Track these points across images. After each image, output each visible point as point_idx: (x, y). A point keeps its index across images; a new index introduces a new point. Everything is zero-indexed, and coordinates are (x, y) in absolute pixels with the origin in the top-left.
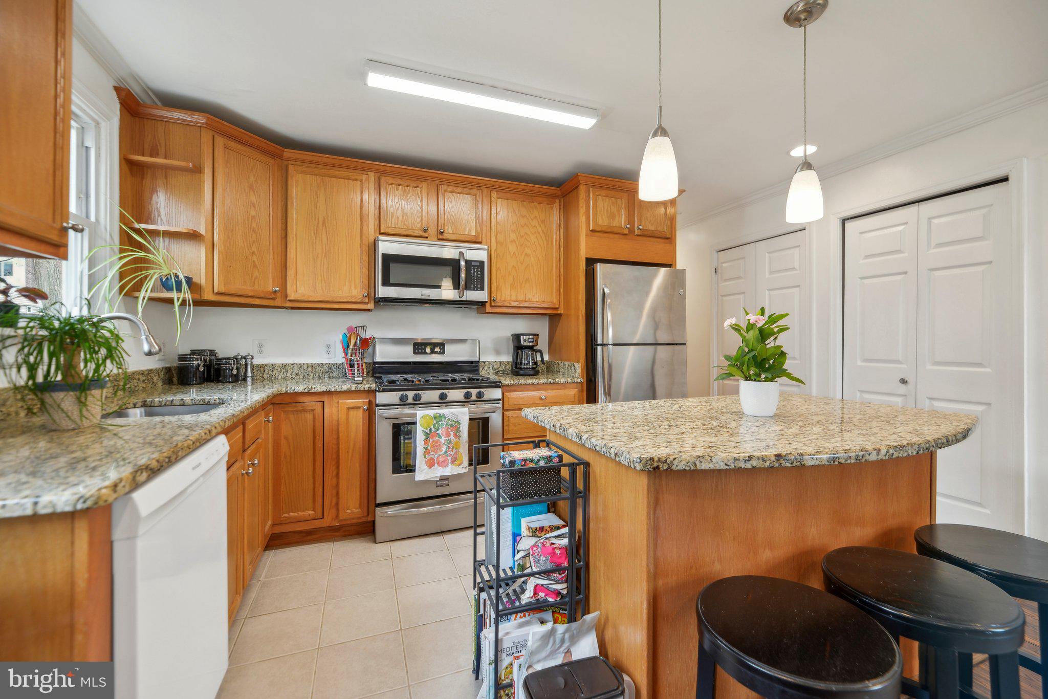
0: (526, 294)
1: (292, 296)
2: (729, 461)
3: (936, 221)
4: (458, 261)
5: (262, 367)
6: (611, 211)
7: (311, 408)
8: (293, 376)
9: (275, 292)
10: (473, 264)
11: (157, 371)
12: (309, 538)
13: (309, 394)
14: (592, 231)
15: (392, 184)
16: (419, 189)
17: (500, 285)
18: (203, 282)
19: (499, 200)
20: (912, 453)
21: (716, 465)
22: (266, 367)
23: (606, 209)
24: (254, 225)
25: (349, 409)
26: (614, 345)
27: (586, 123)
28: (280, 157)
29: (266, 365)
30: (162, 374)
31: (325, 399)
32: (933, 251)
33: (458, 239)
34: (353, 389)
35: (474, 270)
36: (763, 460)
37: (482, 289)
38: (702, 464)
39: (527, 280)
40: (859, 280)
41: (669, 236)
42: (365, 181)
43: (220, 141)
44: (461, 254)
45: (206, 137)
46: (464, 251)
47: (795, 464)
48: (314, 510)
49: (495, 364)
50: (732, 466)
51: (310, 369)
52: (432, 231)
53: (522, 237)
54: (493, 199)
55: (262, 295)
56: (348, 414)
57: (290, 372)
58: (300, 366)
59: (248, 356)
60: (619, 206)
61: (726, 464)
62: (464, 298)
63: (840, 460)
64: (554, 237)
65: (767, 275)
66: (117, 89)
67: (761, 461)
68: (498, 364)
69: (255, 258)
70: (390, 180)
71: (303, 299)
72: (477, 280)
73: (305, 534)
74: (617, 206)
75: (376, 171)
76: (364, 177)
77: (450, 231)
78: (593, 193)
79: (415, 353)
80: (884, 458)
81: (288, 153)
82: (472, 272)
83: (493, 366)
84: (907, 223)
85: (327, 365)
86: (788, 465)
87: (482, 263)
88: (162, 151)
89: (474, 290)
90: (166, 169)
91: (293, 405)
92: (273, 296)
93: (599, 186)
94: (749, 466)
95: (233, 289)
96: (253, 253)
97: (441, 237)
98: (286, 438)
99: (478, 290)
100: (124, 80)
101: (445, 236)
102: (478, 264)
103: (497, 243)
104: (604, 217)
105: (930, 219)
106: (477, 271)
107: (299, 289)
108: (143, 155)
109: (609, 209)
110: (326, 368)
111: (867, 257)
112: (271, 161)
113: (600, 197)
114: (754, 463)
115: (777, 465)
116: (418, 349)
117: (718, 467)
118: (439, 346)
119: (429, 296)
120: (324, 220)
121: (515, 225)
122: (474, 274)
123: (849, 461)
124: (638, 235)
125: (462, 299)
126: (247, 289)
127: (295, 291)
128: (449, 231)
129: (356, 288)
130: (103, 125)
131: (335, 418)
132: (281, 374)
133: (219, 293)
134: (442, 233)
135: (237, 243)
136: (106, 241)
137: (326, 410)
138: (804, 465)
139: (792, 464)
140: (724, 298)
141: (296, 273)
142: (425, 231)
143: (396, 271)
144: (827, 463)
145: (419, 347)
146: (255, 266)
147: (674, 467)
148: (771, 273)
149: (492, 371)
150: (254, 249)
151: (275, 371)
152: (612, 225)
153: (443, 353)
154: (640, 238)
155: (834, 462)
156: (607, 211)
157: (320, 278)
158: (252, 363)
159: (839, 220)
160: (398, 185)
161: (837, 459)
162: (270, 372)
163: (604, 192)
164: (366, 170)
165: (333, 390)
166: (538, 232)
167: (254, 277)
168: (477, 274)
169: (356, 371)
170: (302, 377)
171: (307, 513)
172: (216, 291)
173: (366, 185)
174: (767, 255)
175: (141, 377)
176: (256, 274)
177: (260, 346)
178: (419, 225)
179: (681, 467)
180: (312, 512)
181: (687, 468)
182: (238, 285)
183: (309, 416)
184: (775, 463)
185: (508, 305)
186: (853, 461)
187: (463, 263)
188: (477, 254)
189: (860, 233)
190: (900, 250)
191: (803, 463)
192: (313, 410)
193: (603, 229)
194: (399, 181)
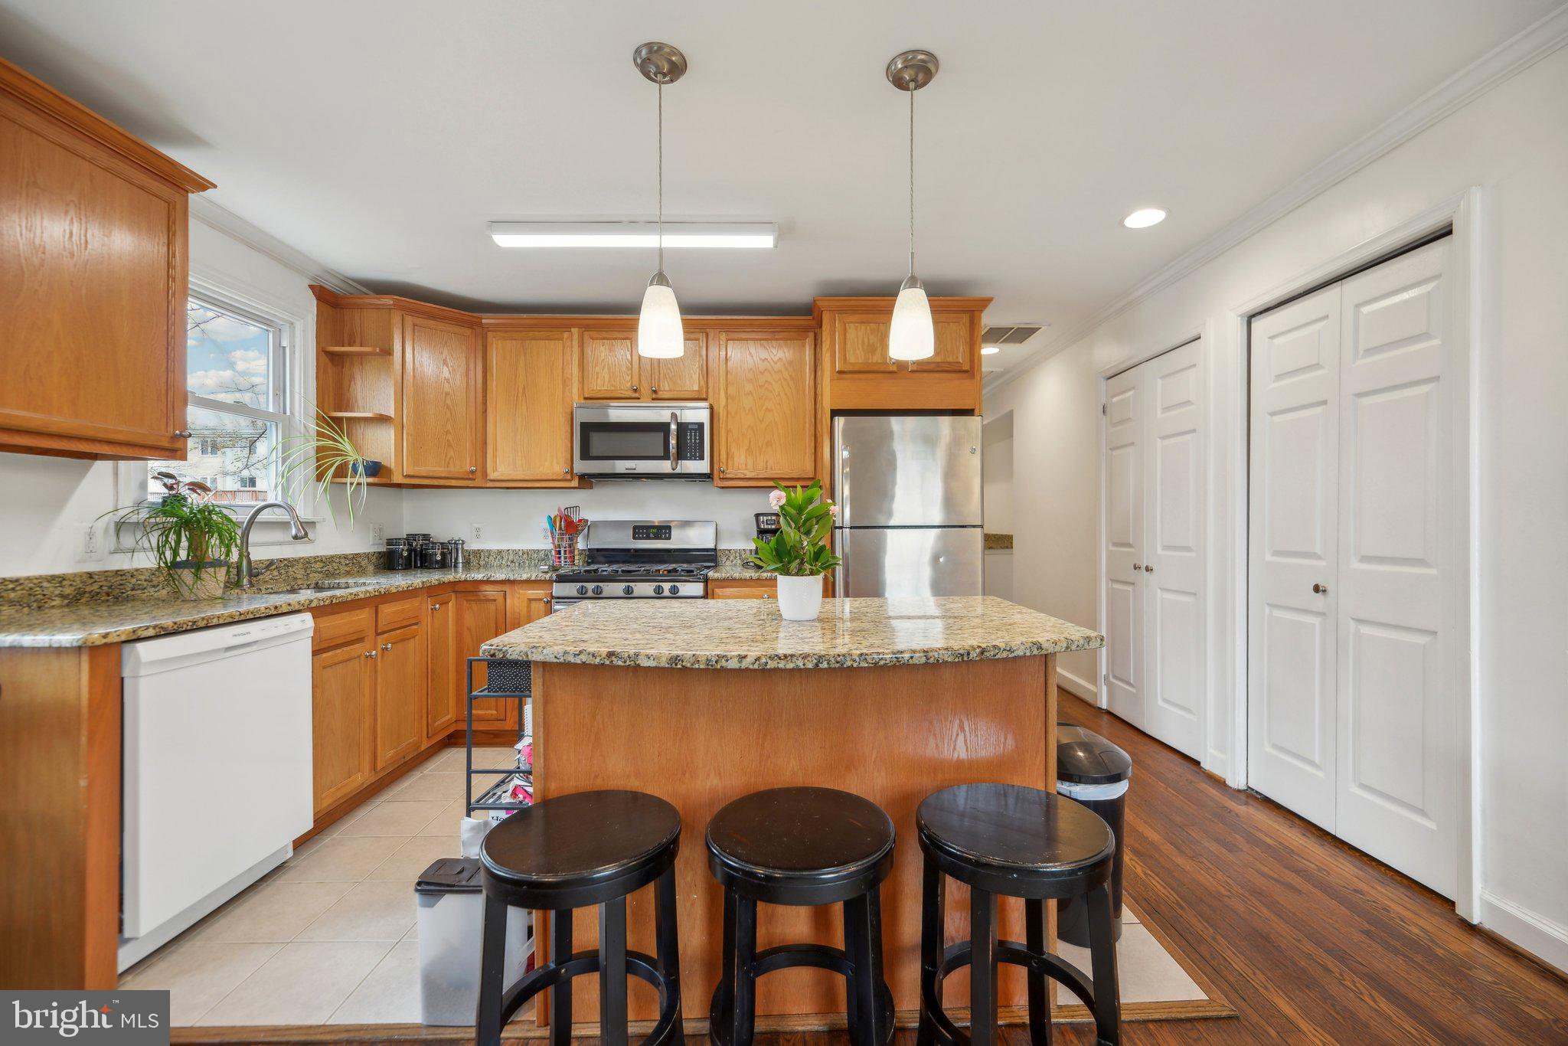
0: (767, 462)
1: (492, 475)
2: (559, 653)
3: (1365, 310)
4: (668, 425)
5: (478, 553)
6: (869, 342)
7: (492, 598)
8: (509, 563)
9: (472, 472)
10: (690, 427)
11: (367, 555)
12: (497, 740)
13: (488, 582)
14: (840, 372)
15: (597, 339)
16: (628, 341)
17: (732, 451)
18: (393, 466)
19: (730, 343)
20: (804, 665)
21: (547, 657)
22: (482, 554)
23: (860, 342)
24: (448, 402)
25: (530, 600)
26: (851, 528)
27: (765, 241)
28: (480, 324)
29: (482, 551)
30: (374, 559)
31: (506, 588)
32: (1360, 362)
33: (675, 397)
34: (533, 578)
35: (691, 435)
36: (593, 655)
37: (702, 458)
38: (534, 655)
39: (769, 444)
40: (1269, 417)
41: (966, 367)
42: (566, 339)
43: (409, 320)
44: (674, 416)
45: (396, 318)
46: (678, 412)
47: (628, 663)
48: (496, 710)
49: (743, 552)
50: (562, 660)
51: (525, 556)
52: (645, 390)
53: (761, 387)
54: (721, 342)
55: (457, 476)
56: (529, 606)
57: (505, 559)
58: (516, 552)
59: (459, 540)
60: (882, 333)
61: (556, 657)
62: (678, 470)
63: (684, 664)
64: (807, 383)
65: (1159, 415)
66: (311, 287)
67: (591, 656)
68: (748, 552)
69: (450, 437)
70: (594, 334)
71: (503, 478)
72: (695, 447)
73: (492, 736)
74: (880, 334)
75: (579, 326)
76: (566, 335)
77: (667, 388)
78: (840, 320)
79: (634, 538)
80: (751, 667)
81: (488, 320)
82: (689, 438)
83: (740, 556)
84: (1328, 316)
85: (543, 552)
86: (620, 663)
87: (701, 425)
88: (358, 340)
89: (691, 459)
90: (361, 355)
91: (475, 593)
92: (471, 476)
93: (843, 311)
94: (579, 662)
95: (422, 470)
96: (448, 432)
97: (654, 396)
98: (469, 629)
99: (695, 459)
100: (320, 277)
101: (661, 395)
102: (696, 427)
103: (727, 398)
104: (858, 351)
105: (1358, 306)
106: (695, 435)
107: (500, 468)
108: (343, 346)
109: (866, 340)
110: (542, 554)
111: (1279, 377)
112: (468, 332)
113: (852, 325)
114: (583, 658)
115: (607, 662)
116: (639, 533)
117: (548, 660)
118: (662, 531)
119: (635, 469)
120: (524, 388)
121: (751, 372)
122: (691, 439)
123: (697, 666)
124: (912, 371)
125: (676, 471)
126: (440, 470)
127: (495, 470)
128: (665, 388)
129: (557, 463)
130: (298, 325)
131: (517, 610)
132: (497, 560)
133: (408, 476)
134: (655, 392)
135: (429, 423)
136: (301, 433)
137: (508, 601)
138: (639, 665)
139: (625, 662)
140: (1115, 453)
141: (495, 449)
142: (635, 391)
143: (598, 441)
144: (667, 666)
145: (641, 530)
146: (449, 445)
147: (508, 656)
148: (1166, 409)
149: (739, 562)
150: (449, 427)
151: (491, 558)
152: (870, 361)
153: (669, 538)
154: (917, 374)
155: (676, 665)
156: (863, 342)
157: (520, 454)
158: (463, 548)
159: (1239, 318)
160: (604, 339)
161: (680, 662)
162: (486, 559)
163: (856, 317)
164: (567, 327)
165: (512, 578)
166: (784, 378)
167: (448, 457)
168: (695, 439)
169: (563, 558)
170: (517, 564)
171: (490, 712)
172: (405, 474)
173: (568, 343)
174: (1159, 381)
175: (342, 560)
176: (451, 453)
177: (478, 530)
178: (629, 385)
179: (514, 657)
180: (494, 712)
181: (520, 658)
182: (431, 467)
183: (492, 607)
184: (606, 660)
185: (742, 476)
186: (702, 667)
187: (673, 427)
188: (696, 414)
189: (1270, 338)
190: (1318, 364)
191: (637, 663)
192: (495, 600)
193: (856, 369)
194: (604, 335)
